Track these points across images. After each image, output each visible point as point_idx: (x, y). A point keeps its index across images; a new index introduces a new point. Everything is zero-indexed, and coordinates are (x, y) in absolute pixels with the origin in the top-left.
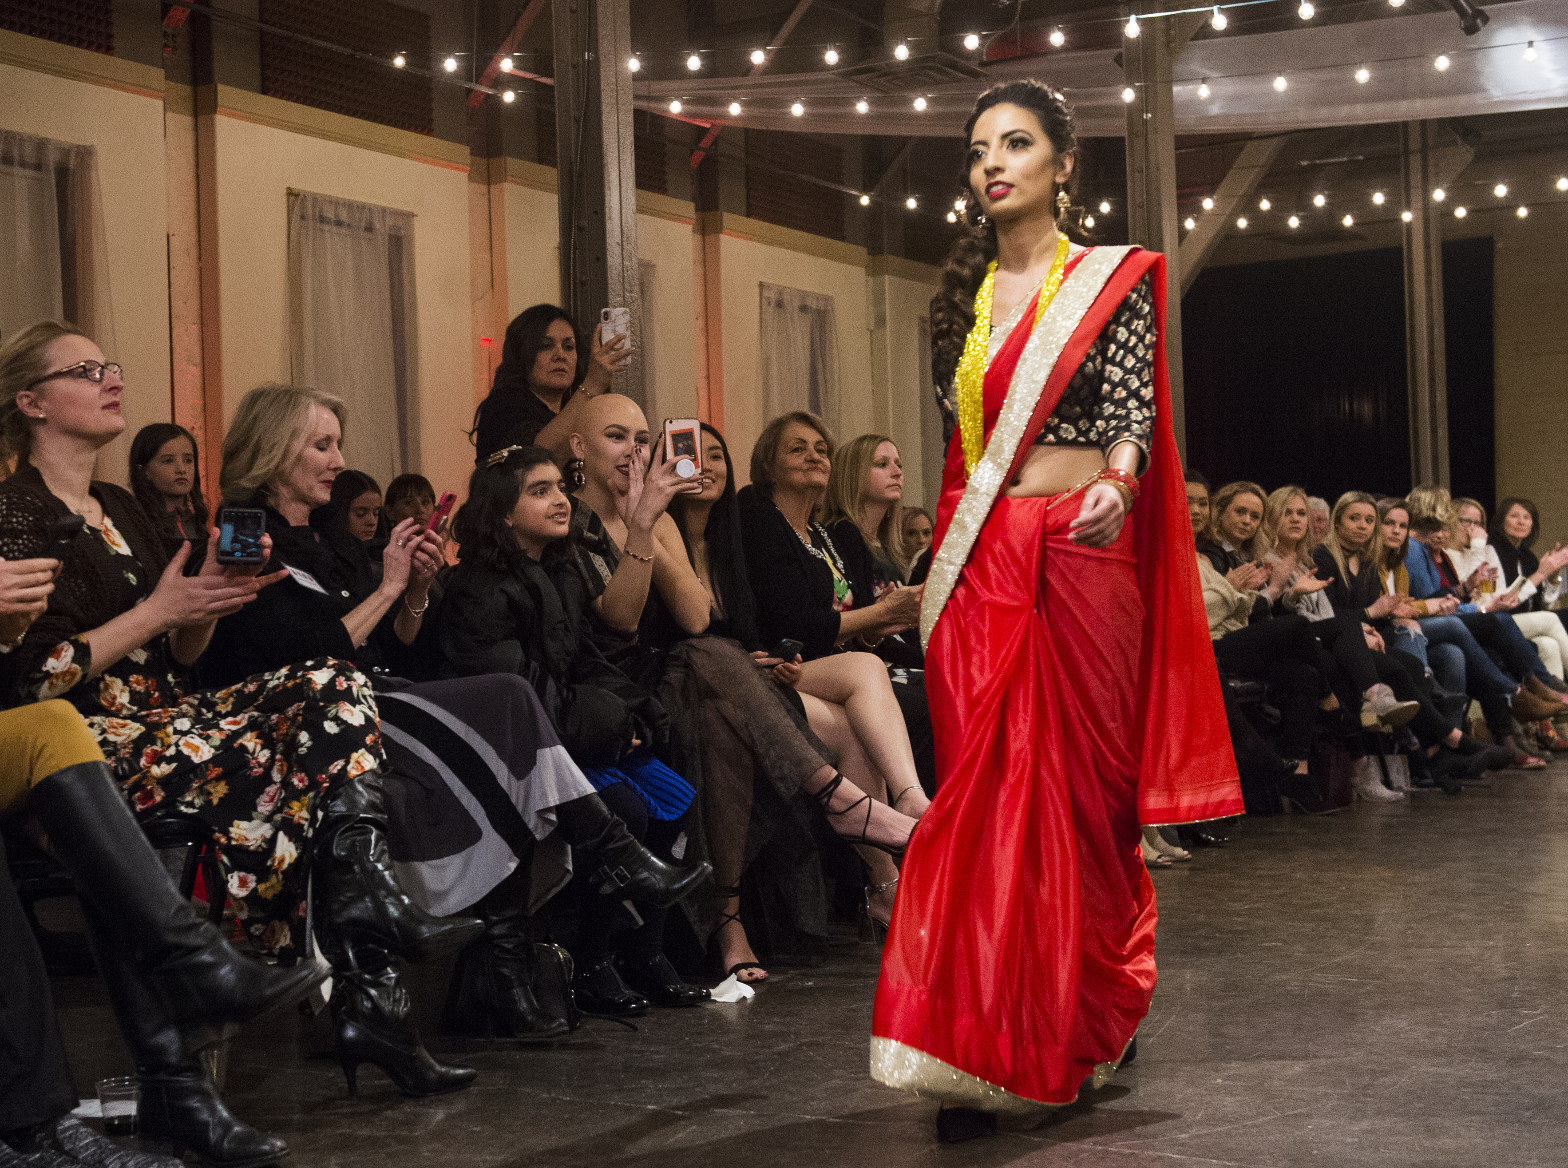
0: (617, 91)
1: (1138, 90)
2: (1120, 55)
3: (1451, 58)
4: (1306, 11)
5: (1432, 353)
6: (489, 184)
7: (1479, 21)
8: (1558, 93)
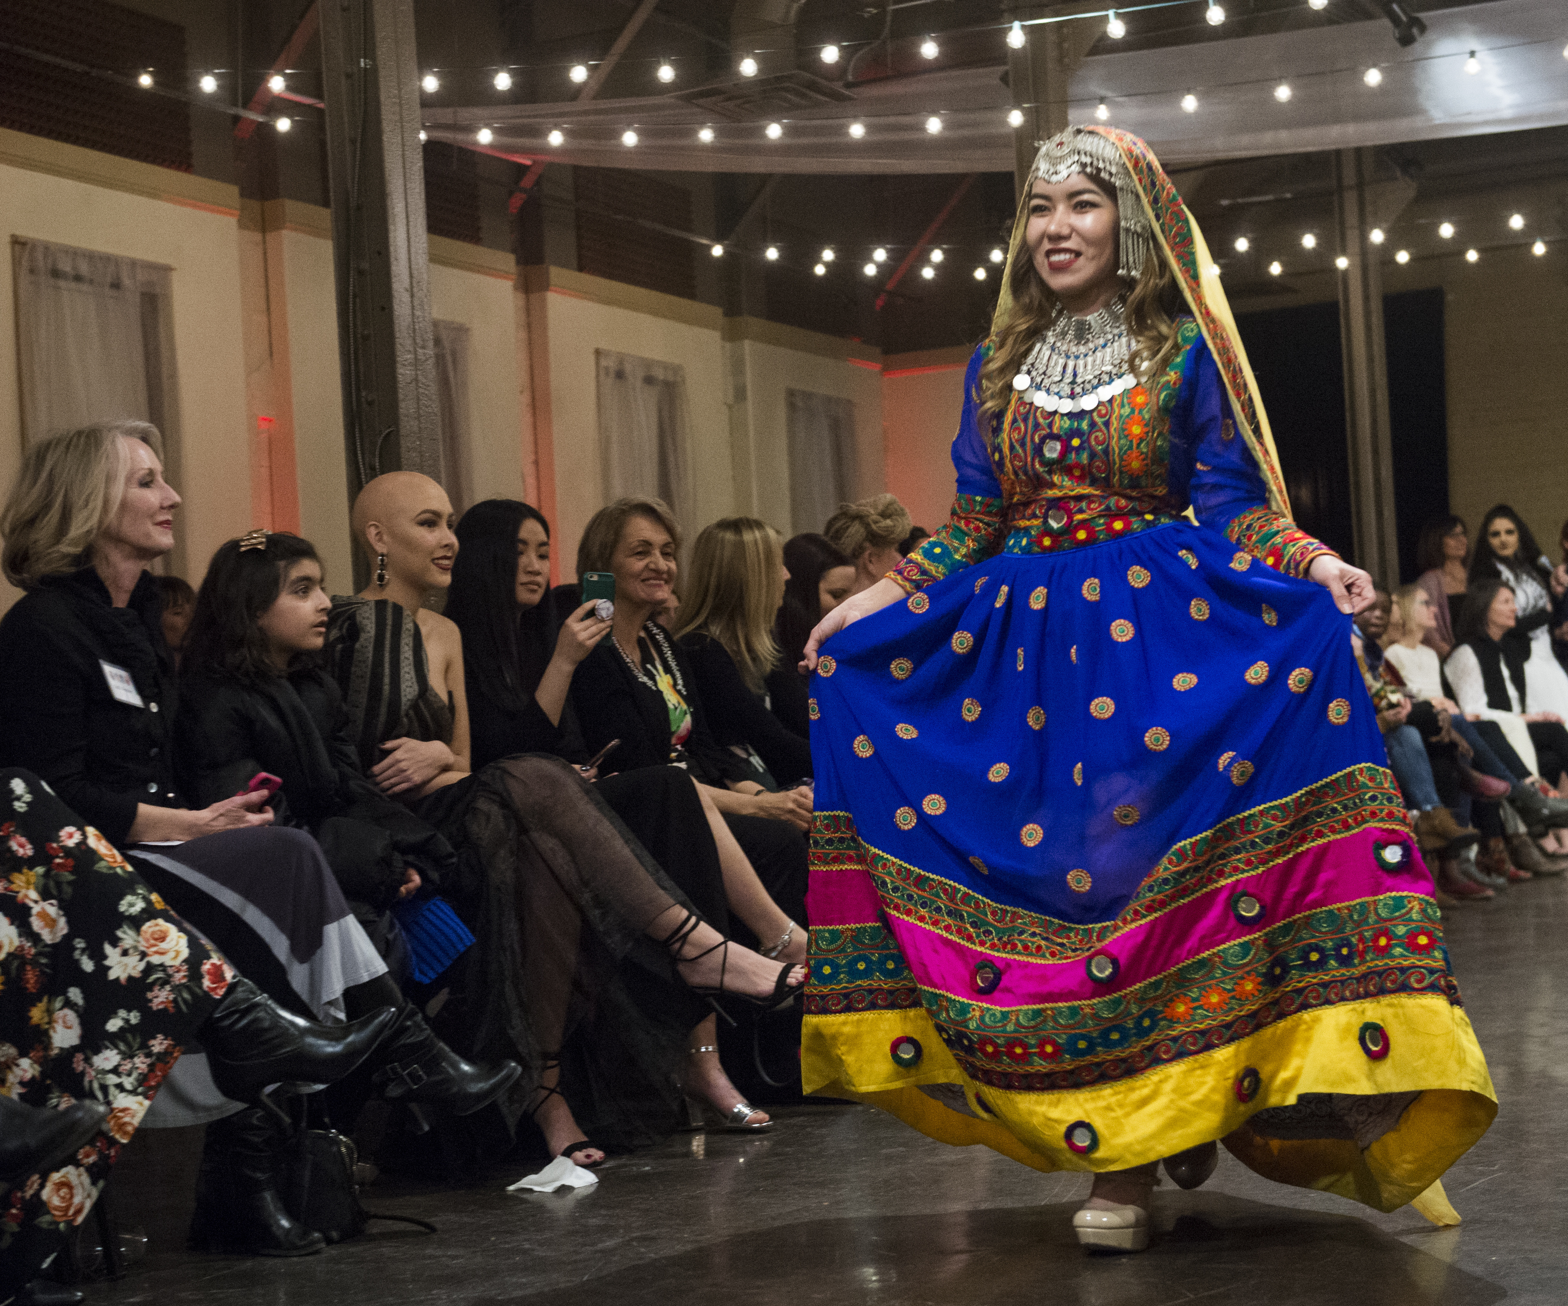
0: (400, 105)
1: (1025, 112)
2: (1006, 73)
3: (1383, 70)
4: (1216, 15)
5: (1374, 422)
6: (264, 231)
7: (1415, 31)
8: (1508, 113)
